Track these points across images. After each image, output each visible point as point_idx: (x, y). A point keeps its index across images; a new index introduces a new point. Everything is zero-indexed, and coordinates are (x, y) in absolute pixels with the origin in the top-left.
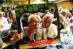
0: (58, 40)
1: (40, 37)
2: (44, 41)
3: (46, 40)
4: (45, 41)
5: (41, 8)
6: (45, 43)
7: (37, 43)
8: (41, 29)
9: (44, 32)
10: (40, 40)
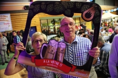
1: (51, 53)
2: (57, 63)
4: (59, 64)
5: (68, 8)
6: (57, 67)
8: (57, 43)
9: (61, 49)
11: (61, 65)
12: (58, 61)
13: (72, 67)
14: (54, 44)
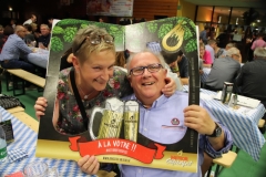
0: (186, 159)
2: (126, 145)
3: (132, 142)
4: (130, 147)
6: (126, 152)
7: (100, 145)
8: (121, 103)
9: (131, 114)
10: (111, 140)
11: (135, 147)
12: (128, 141)
13: (156, 148)
14: (117, 108)
